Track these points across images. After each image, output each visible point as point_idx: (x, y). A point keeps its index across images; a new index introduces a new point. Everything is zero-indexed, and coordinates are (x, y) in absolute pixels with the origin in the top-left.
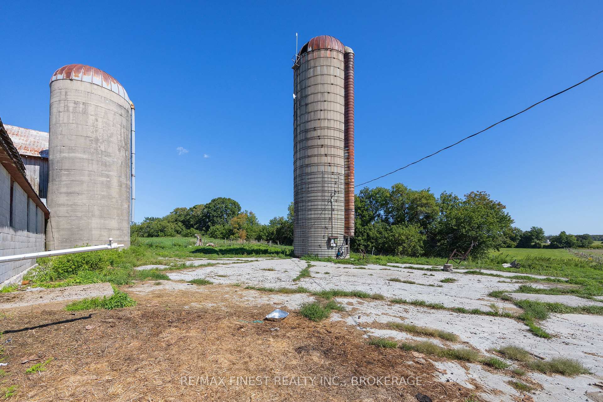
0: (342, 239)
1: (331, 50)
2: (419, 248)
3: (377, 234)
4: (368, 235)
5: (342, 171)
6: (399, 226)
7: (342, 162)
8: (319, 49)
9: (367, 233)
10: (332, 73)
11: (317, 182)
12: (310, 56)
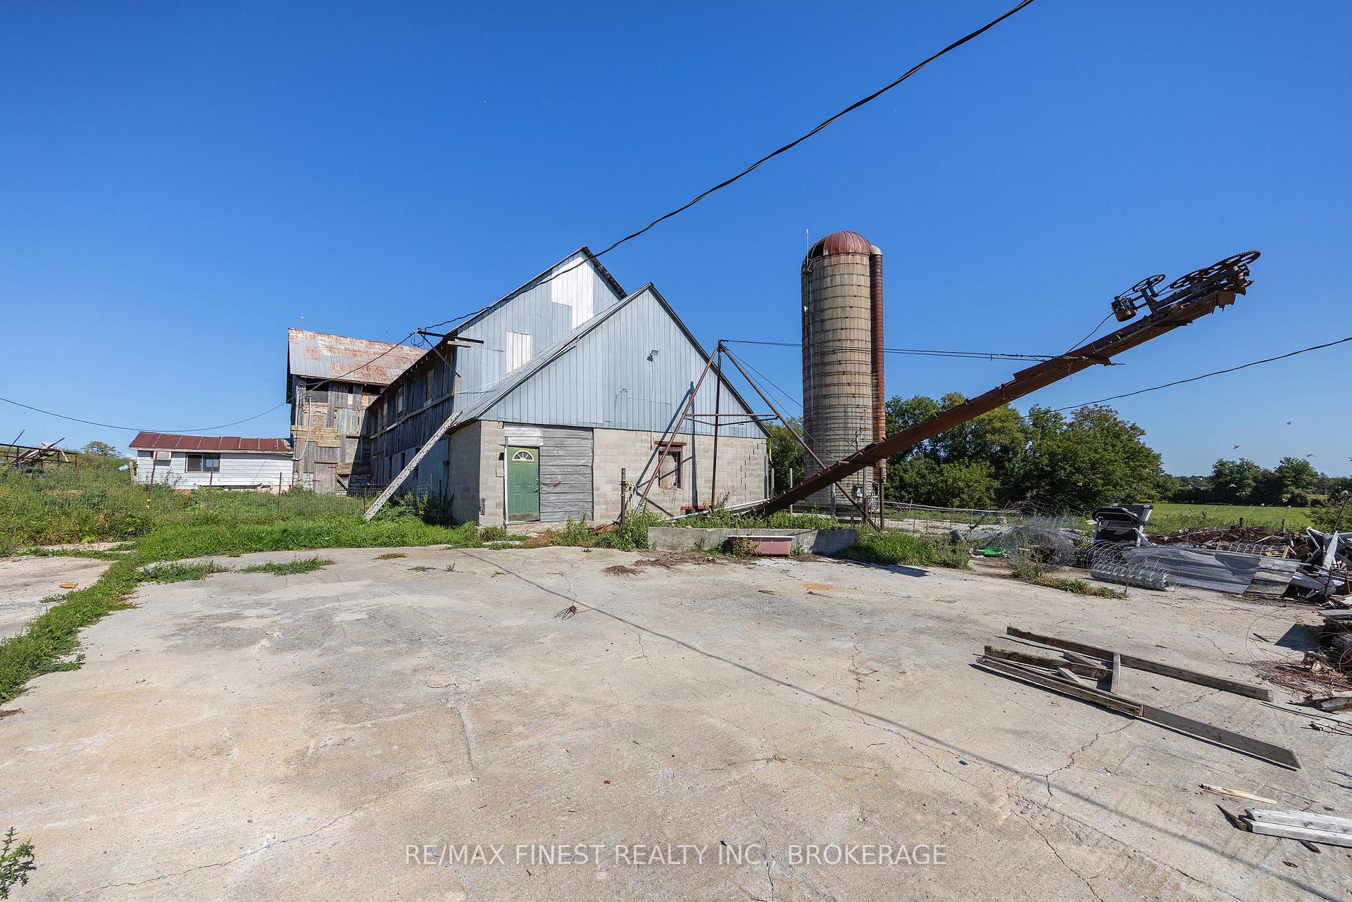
0: (871, 488)
1: (854, 254)
2: (988, 502)
3: (918, 479)
4: (902, 480)
5: (869, 402)
6: (954, 466)
7: (868, 391)
8: (838, 254)
9: (900, 477)
10: (855, 282)
11: (839, 418)
12: (826, 262)
